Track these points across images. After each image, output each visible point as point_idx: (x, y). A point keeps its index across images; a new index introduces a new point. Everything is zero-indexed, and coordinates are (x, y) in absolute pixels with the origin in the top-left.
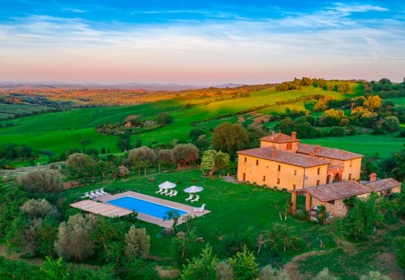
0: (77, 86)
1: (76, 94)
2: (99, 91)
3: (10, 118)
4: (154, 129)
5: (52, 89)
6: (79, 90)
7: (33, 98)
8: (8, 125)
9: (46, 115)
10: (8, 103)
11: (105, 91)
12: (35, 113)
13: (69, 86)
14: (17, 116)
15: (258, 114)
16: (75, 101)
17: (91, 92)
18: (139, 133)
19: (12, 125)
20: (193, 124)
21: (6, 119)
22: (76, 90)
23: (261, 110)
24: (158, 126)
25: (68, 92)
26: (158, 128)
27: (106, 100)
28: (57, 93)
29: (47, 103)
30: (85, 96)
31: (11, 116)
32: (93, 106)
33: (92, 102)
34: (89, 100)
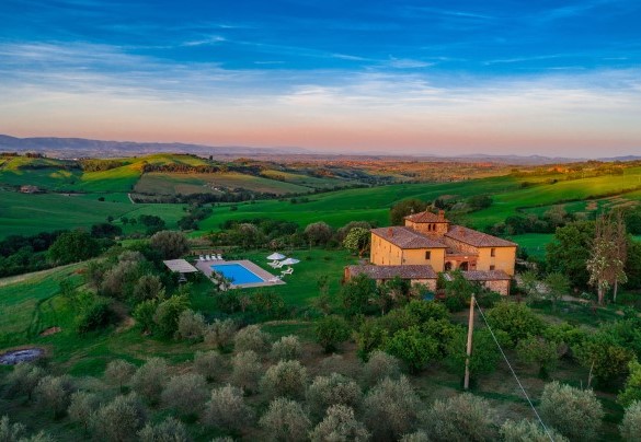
0: (405, 157)
1: (401, 167)
2: (431, 164)
3: (309, 193)
4: (464, 214)
5: (375, 161)
6: (407, 163)
7: (348, 171)
8: (303, 201)
9: (350, 190)
10: (318, 177)
11: (440, 164)
12: (337, 189)
14: (317, 192)
15: (622, 200)
16: (397, 175)
17: (421, 165)
19: (307, 201)
20: (519, 209)
21: (303, 194)
22: (403, 163)
23: (628, 194)
24: (471, 209)
25: (392, 165)
26: (469, 212)
27: (437, 175)
28: (379, 166)
29: (362, 177)
30: (412, 170)
31: (312, 190)
32: (417, 182)
33: (417, 178)
34: (414, 175)
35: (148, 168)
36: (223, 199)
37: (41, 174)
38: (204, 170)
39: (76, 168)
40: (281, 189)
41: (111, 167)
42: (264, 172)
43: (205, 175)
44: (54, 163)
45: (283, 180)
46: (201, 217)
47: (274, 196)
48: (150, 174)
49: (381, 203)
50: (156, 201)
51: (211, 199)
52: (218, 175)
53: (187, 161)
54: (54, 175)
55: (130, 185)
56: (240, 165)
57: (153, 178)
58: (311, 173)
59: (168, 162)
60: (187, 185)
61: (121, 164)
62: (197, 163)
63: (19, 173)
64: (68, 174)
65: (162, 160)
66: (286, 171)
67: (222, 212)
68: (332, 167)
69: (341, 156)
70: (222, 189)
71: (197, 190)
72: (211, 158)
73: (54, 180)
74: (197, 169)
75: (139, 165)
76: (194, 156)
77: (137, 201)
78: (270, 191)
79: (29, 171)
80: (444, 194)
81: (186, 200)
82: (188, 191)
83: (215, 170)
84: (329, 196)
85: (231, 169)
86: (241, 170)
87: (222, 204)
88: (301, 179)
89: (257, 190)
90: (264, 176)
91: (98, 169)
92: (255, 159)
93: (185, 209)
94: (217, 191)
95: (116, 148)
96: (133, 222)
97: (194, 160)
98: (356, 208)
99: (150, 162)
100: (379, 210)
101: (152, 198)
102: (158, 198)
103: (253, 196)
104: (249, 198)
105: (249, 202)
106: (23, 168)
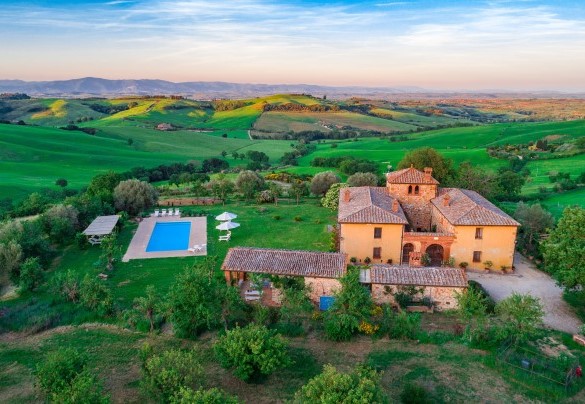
0: (524, 95)
1: (518, 106)
2: (551, 101)
3: (412, 131)
4: (568, 156)
5: (491, 99)
6: (525, 101)
7: (459, 109)
8: (402, 139)
9: (452, 129)
10: (428, 115)
12: (441, 127)
13: (516, 94)
14: (419, 130)
16: (511, 113)
17: (540, 102)
18: (544, 159)
19: (406, 139)
21: (402, 133)
22: (520, 100)
24: (578, 151)
26: (576, 154)
28: (493, 104)
29: (473, 115)
30: (528, 108)
31: (415, 128)
32: (532, 121)
33: (533, 115)
34: (530, 113)
35: (268, 108)
36: (330, 136)
37: (180, 113)
38: (316, 109)
39: (209, 107)
40: (387, 127)
41: (237, 107)
42: (373, 111)
43: (316, 114)
44: (192, 104)
45: (390, 118)
46: (303, 154)
47: (377, 134)
48: (269, 113)
49: (480, 142)
50: (270, 138)
51: (319, 136)
52: (330, 114)
53: (302, 101)
54: (191, 114)
55: (250, 123)
56: (351, 104)
57: (271, 116)
58: (420, 112)
59: (286, 102)
60: (300, 123)
61: (245, 104)
62: (310, 103)
63: (164, 113)
64: (202, 113)
65: (280, 100)
66: (395, 109)
67: (324, 149)
68: (444, 105)
69: (456, 94)
70: (331, 127)
71: (308, 127)
72: (325, 98)
73: (191, 118)
74: (310, 108)
75: (260, 104)
76: (309, 96)
77: (255, 137)
78: (375, 129)
79: (171, 111)
80: (552, 134)
81: (297, 137)
82: (299, 128)
83: (327, 109)
84: (430, 135)
85: (342, 108)
86: (351, 109)
87: (327, 141)
88: (408, 117)
89: (363, 128)
90: (373, 115)
91: (227, 109)
92: (367, 98)
93: (292, 145)
94: (326, 129)
95: (251, 89)
96: (243, 156)
97: (309, 100)
98: (452, 148)
99: (270, 102)
100: (476, 150)
101: (267, 135)
102: (272, 135)
103: (358, 134)
104: (354, 135)
105: (352, 139)
106: (167, 108)
